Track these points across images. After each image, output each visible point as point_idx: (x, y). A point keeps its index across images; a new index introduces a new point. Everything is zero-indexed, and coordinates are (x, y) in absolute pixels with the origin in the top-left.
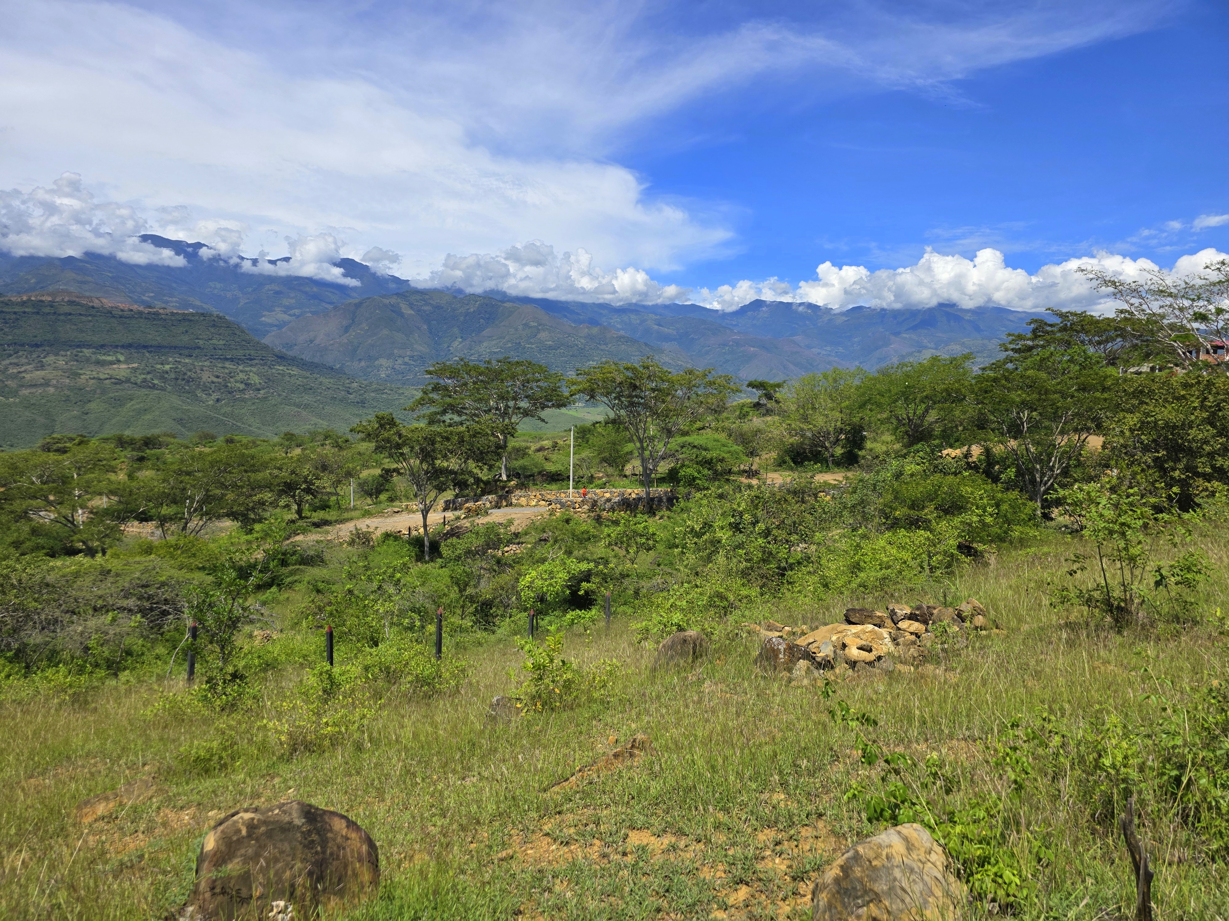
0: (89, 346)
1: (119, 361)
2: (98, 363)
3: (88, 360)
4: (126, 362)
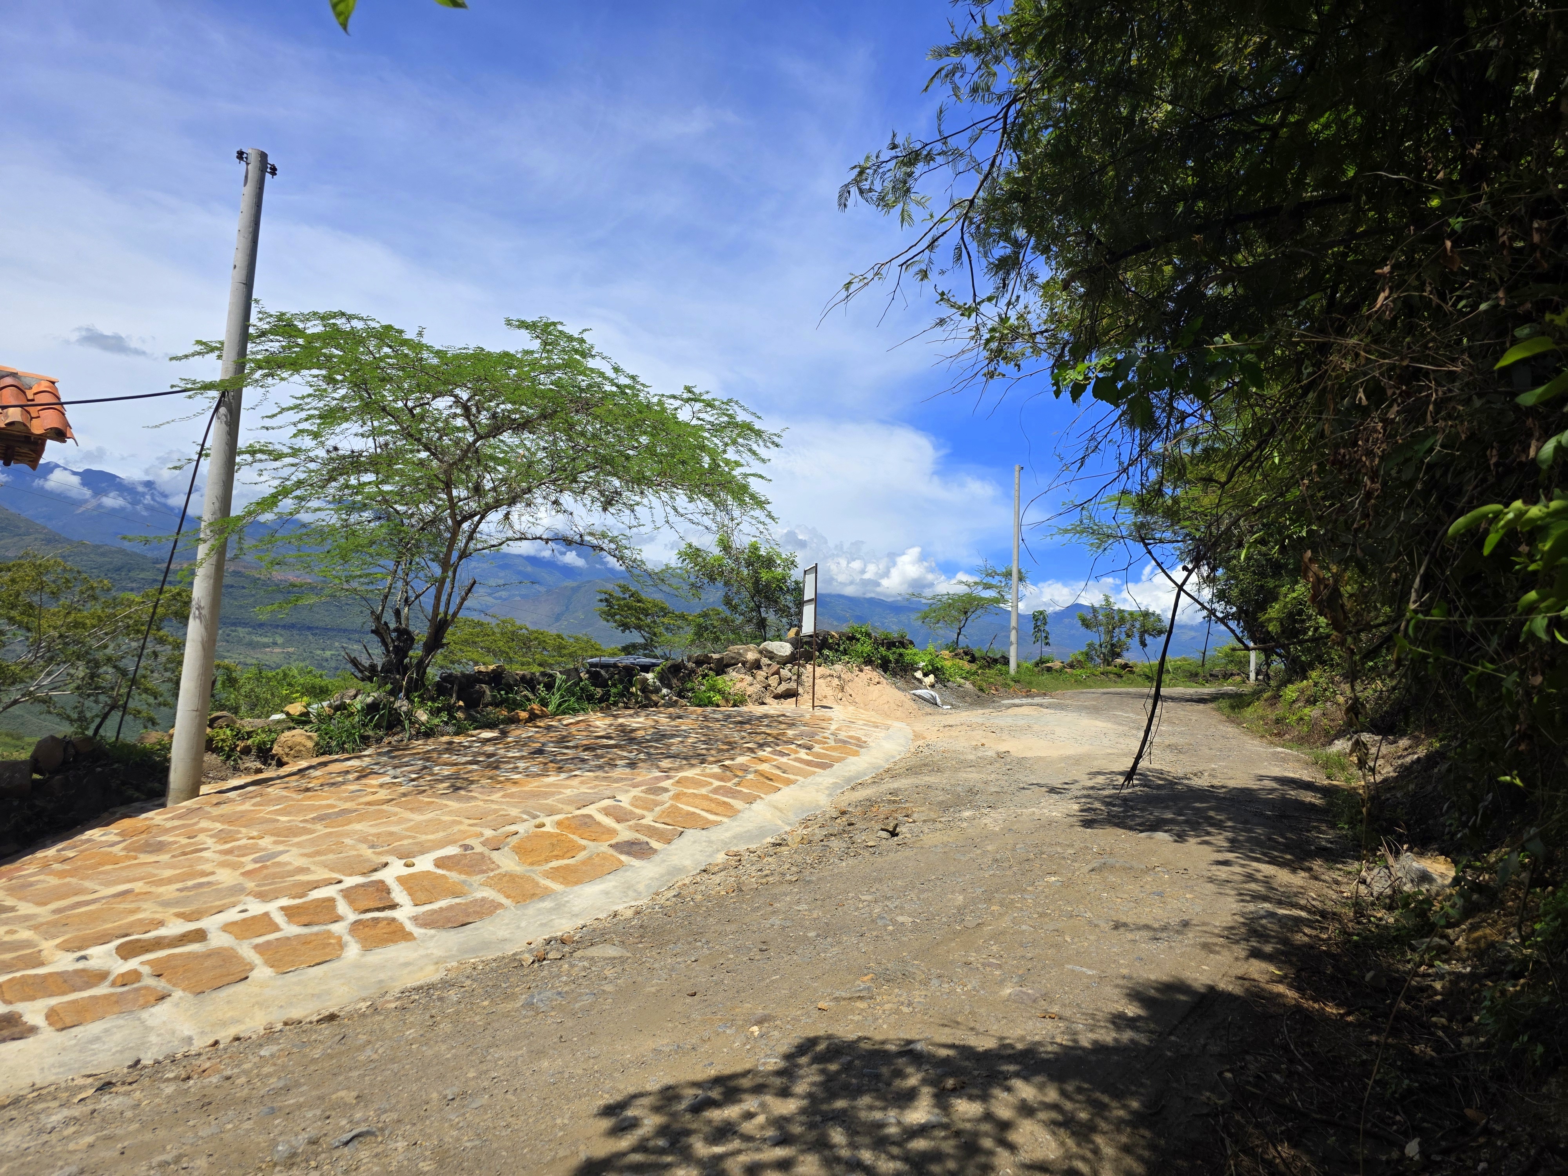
0: (245, 625)
1: (275, 644)
2: (251, 645)
3: (240, 641)
4: (283, 646)
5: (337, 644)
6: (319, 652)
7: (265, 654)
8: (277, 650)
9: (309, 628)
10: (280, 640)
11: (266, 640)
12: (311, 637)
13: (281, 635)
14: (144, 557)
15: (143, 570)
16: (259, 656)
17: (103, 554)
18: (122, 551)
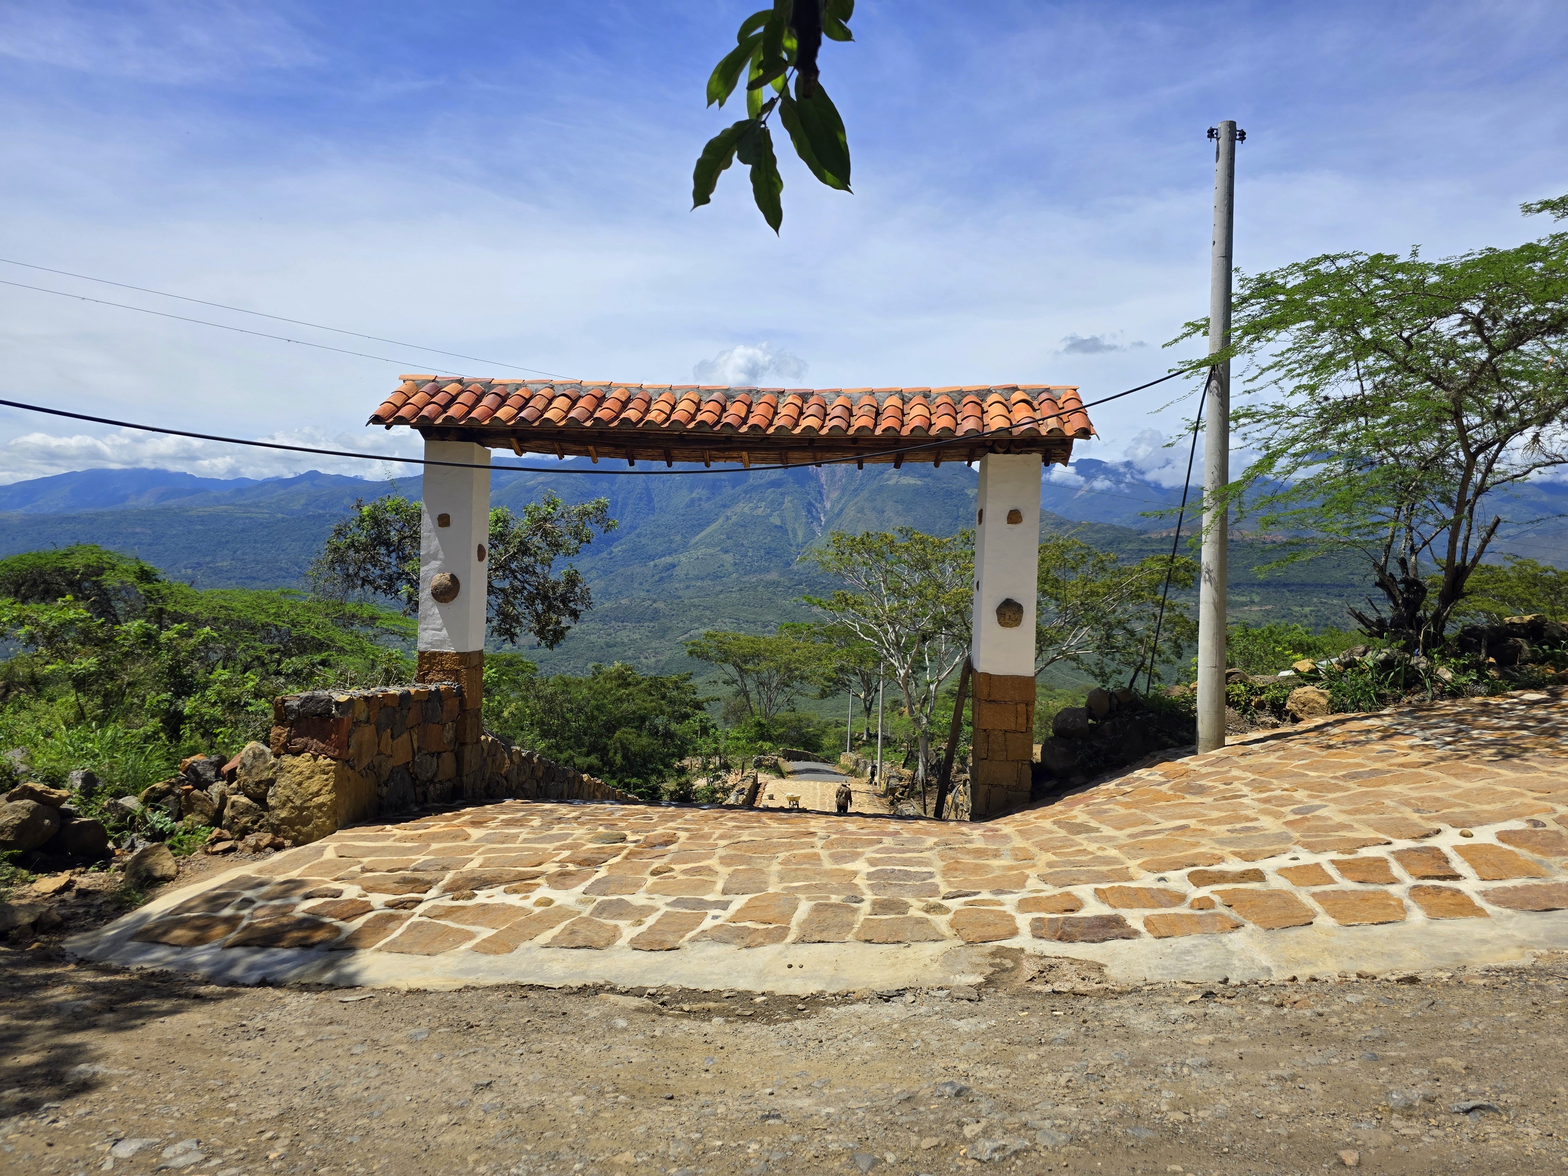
5: (1315, 600)
6: (1298, 609)
7: (1244, 612)
8: (1256, 608)
9: (1285, 585)
10: (1257, 599)
11: (1243, 599)
12: (1287, 594)
13: (1258, 593)
14: (1130, 530)
15: (1130, 541)
16: (1239, 615)
17: (1098, 531)
18: (1112, 527)
